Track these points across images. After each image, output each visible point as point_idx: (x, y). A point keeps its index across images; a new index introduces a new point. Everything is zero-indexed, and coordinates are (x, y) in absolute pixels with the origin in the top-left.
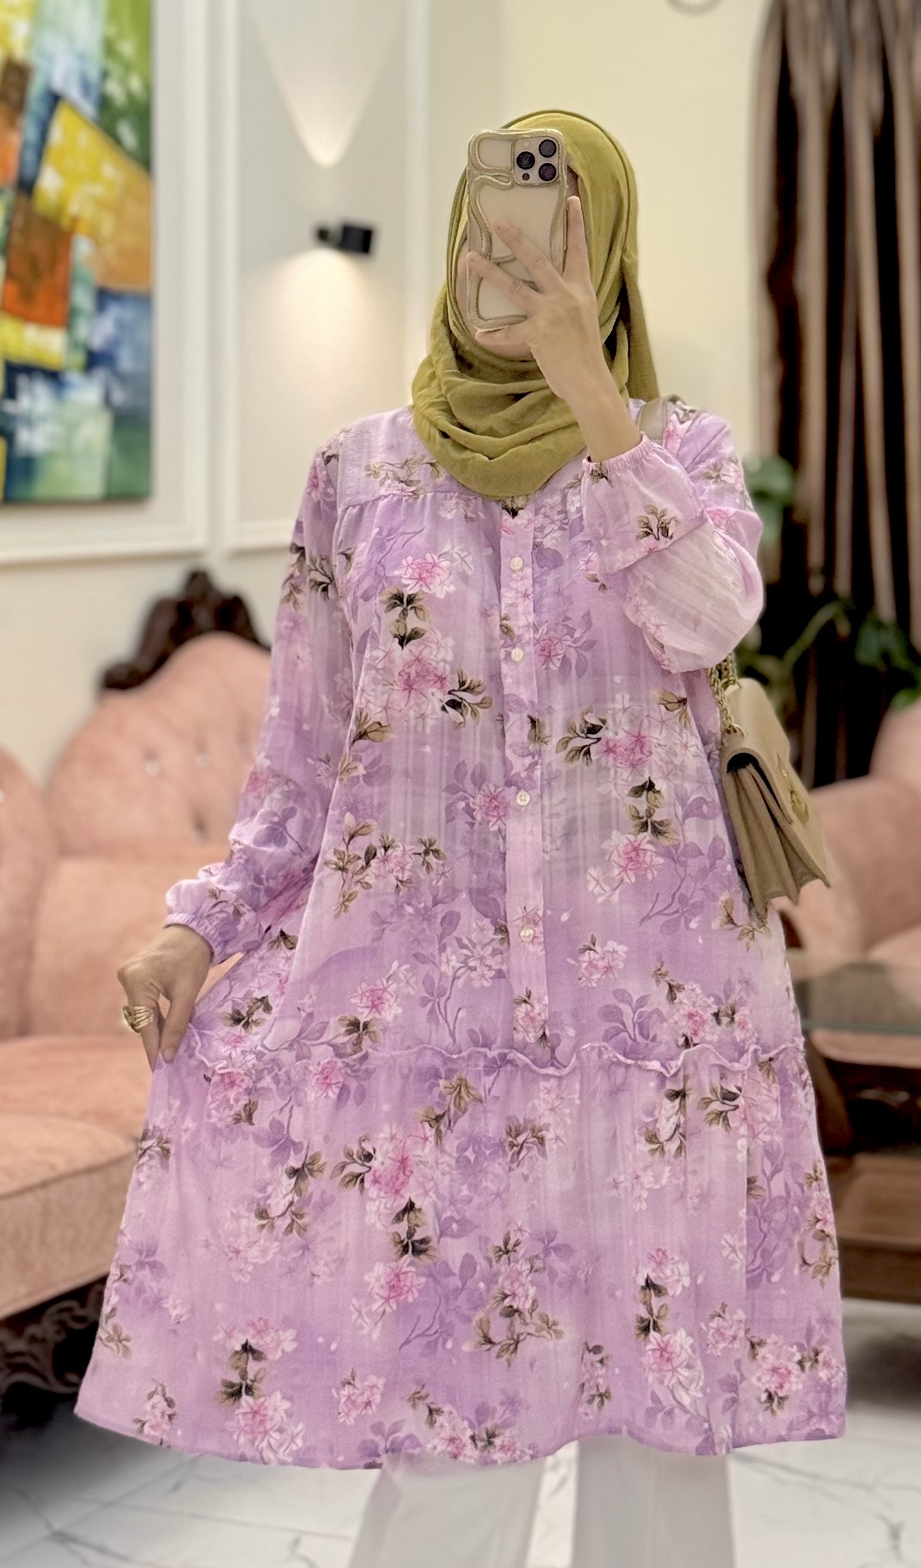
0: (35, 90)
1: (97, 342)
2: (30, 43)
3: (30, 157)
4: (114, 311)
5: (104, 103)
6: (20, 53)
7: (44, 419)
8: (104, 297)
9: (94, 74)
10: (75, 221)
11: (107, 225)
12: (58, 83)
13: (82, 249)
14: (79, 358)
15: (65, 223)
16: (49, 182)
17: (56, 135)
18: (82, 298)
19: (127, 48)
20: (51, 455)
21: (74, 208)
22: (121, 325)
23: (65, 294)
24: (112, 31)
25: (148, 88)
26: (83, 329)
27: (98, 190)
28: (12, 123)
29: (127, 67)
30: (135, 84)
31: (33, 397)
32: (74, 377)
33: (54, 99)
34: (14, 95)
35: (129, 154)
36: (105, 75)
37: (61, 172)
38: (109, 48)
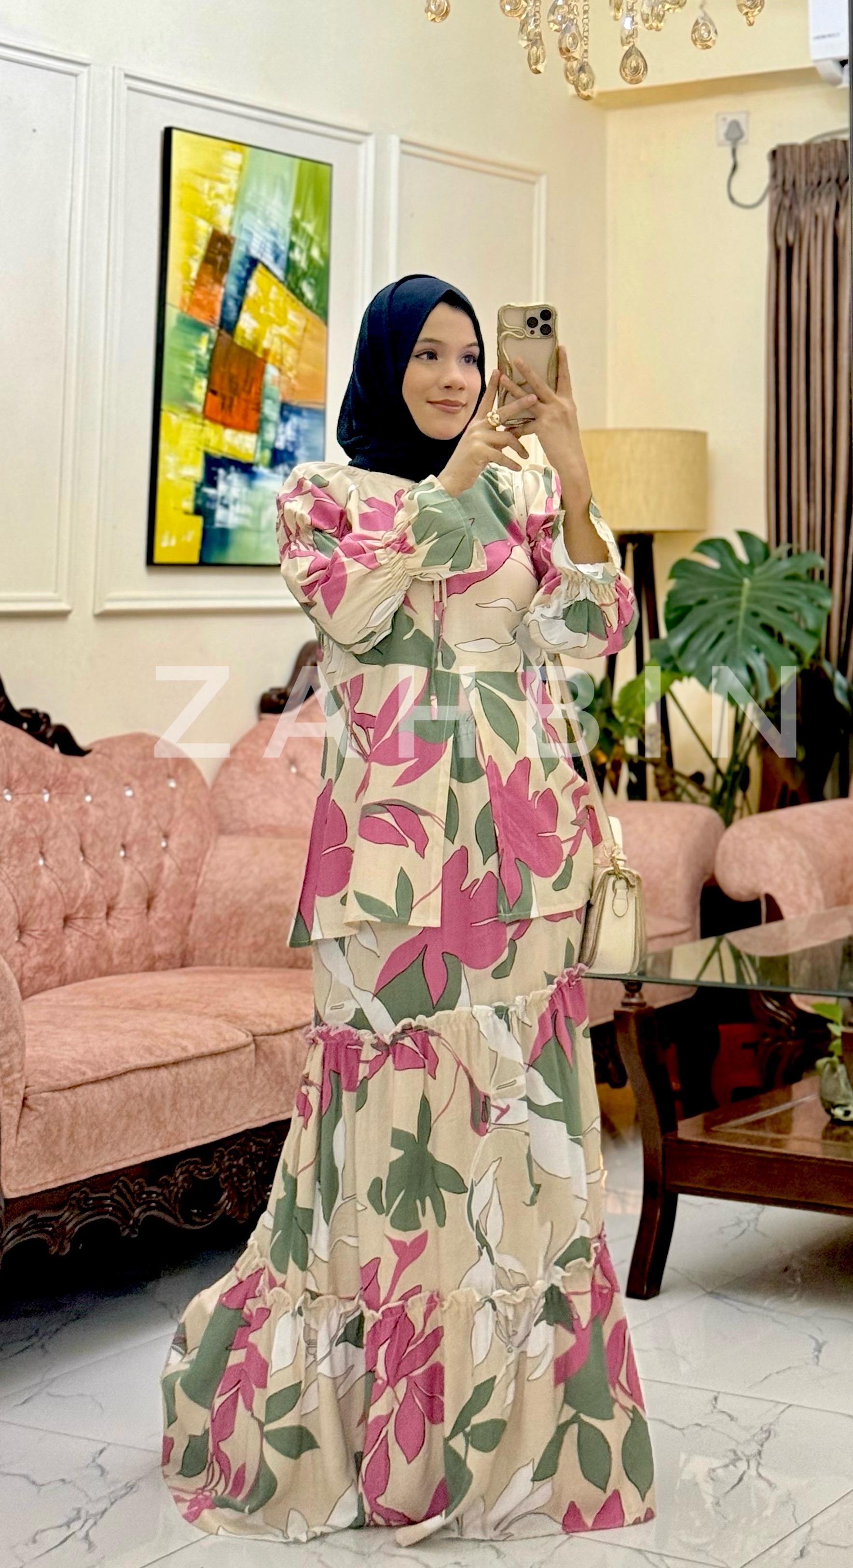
0: (236, 256)
1: (280, 445)
2: (231, 223)
3: (231, 304)
4: (294, 420)
5: (290, 266)
6: (225, 229)
7: (235, 501)
8: (286, 410)
9: (283, 247)
10: (266, 352)
11: (290, 357)
12: (254, 253)
13: (271, 372)
14: (267, 454)
15: (259, 355)
16: (247, 324)
17: (253, 288)
18: (271, 410)
19: (310, 228)
20: (242, 529)
21: (265, 344)
22: (298, 431)
23: (258, 408)
24: (298, 215)
25: (326, 257)
26: (270, 435)
27: (284, 331)
28: (218, 281)
29: (311, 240)
30: (315, 253)
31: (229, 483)
32: (262, 470)
33: (253, 263)
34: (220, 259)
35: (308, 306)
36: (292, 246)
37: (257, 317)
38: (295, 226)
